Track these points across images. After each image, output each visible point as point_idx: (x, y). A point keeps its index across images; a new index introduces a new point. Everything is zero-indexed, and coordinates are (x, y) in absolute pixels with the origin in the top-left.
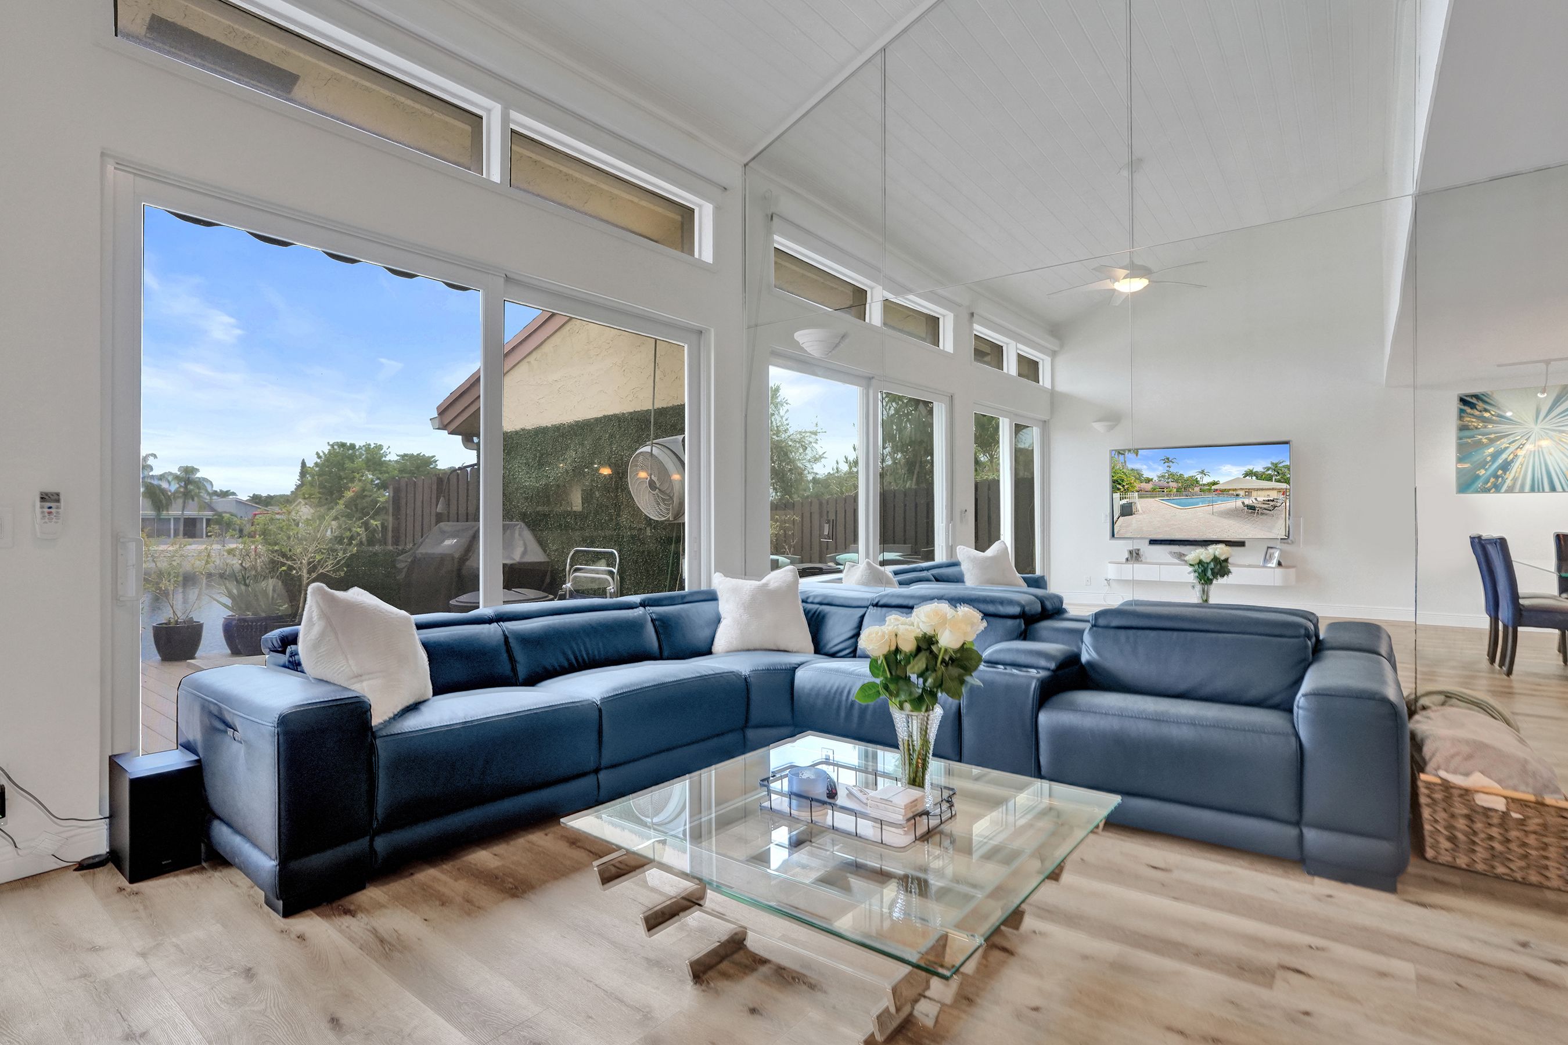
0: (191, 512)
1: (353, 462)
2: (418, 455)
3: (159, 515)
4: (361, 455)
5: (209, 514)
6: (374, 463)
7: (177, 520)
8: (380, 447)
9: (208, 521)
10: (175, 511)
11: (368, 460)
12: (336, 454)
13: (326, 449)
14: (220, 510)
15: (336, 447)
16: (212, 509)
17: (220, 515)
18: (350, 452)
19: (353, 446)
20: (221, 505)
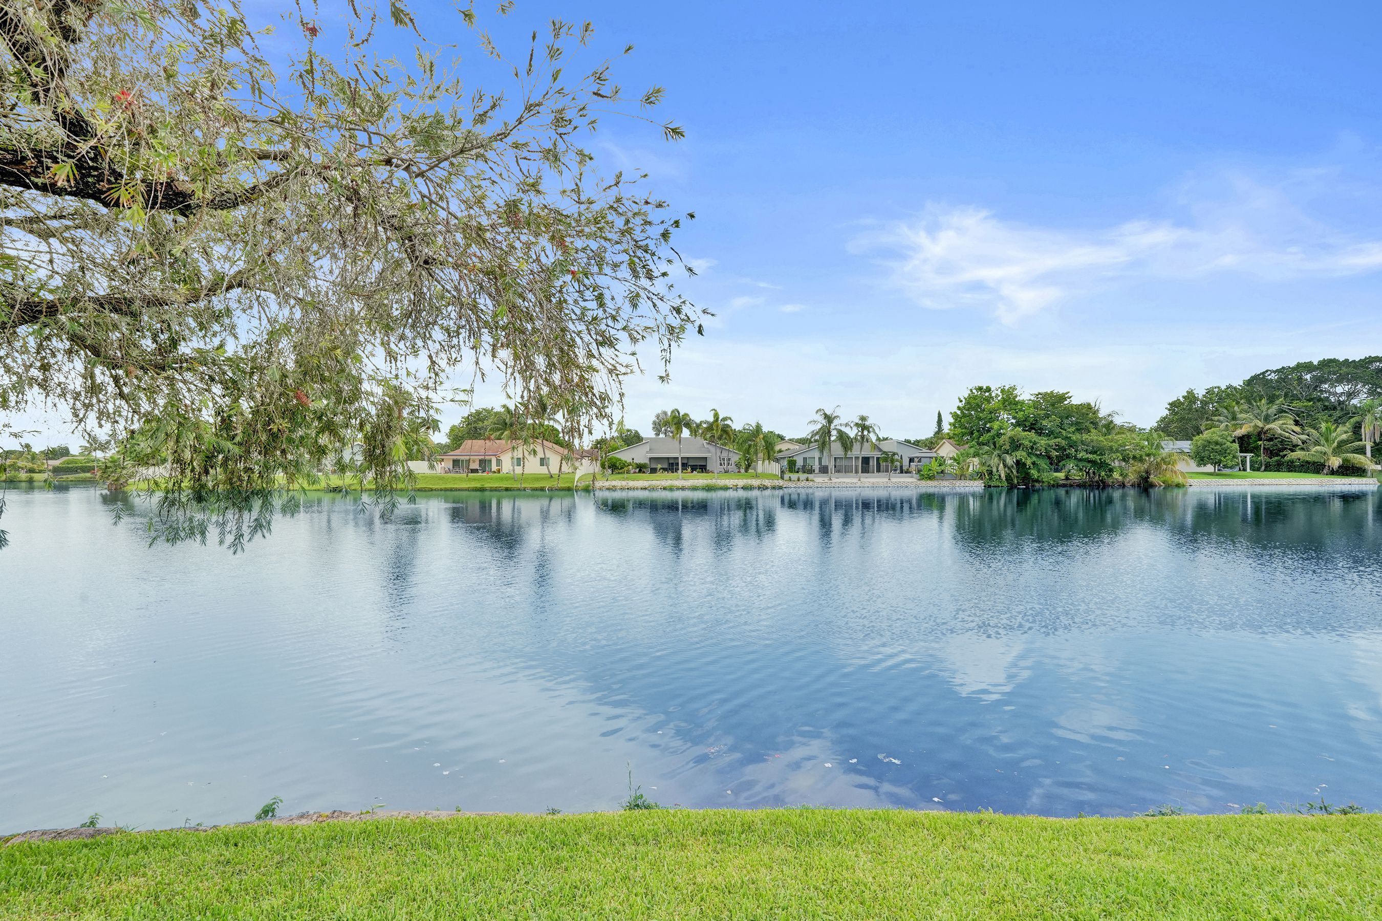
0: (866, 453)
1: (989, 402)
2: (1052, 392)
3: (846, 454)
4: (997, 395)
5: (877, 454)
6: (1010, 404)
7: (857, 458)
8: (1014, 388)
9: (878, 458)
10: (856, 451)
11: (1004, 401)
12: (975, 398)
13: (966, 394)
14: (885, 449)
15: (974, 391)
16: (880, 450)
17: (885, 453)
18: (987, 394)
19: (988, 389)
20: (885, 447)
